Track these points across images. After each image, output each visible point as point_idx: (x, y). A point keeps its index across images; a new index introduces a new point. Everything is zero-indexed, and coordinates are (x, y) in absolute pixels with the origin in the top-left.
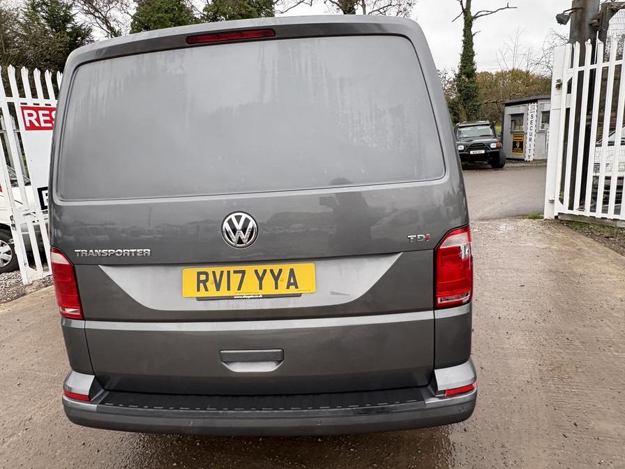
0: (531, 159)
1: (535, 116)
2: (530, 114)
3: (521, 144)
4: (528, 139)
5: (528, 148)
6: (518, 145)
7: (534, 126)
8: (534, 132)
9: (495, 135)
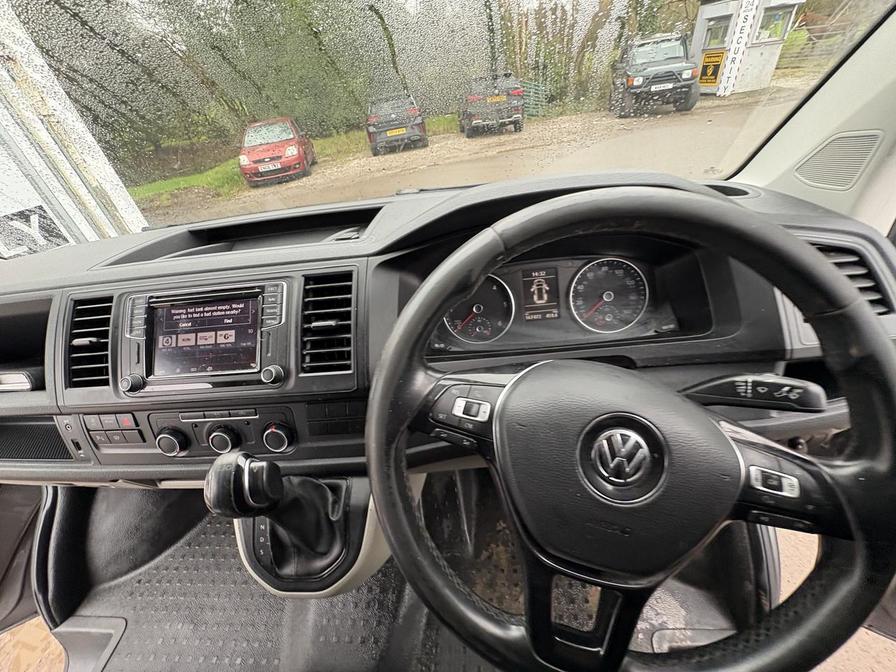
0: (728, 93)
1: (750, 18)
2: (742, 15)
3: (717, 68)
4: (730, 59)
5: (727, 74)
6: (710, 71)
7: (745, 36)
8: (742, 47)
9: (686, 56)
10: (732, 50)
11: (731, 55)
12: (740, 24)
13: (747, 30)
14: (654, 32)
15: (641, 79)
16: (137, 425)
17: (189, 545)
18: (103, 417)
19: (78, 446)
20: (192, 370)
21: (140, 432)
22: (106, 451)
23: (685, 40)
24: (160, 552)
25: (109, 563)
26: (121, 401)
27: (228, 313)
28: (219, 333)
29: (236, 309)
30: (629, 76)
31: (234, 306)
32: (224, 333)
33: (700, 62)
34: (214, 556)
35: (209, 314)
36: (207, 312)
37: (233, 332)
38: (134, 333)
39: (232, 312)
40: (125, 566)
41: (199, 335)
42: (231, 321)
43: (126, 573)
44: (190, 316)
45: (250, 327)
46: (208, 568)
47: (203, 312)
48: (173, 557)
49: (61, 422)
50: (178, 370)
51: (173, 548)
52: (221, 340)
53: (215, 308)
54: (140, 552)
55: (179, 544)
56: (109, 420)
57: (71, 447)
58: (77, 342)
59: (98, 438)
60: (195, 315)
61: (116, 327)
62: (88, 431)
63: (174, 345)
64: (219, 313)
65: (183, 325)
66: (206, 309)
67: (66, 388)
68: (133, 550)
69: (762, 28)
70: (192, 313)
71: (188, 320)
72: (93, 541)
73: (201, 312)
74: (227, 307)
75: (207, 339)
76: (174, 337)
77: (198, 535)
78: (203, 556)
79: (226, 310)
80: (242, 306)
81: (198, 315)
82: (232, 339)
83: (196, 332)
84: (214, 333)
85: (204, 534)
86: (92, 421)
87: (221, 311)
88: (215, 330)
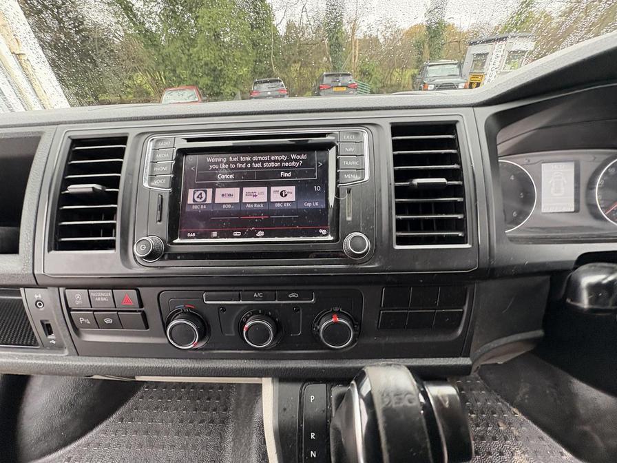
1: (499, 56)
2: (495, 54)
4: (487, 80)
7: (496, 66)
8: (495, 74)
9: (461, 75)
10: (488, 75)
11: (487, 77)
12: (493, 59)
13: (497, 63)
14: (440, 58)
15: (433, 86)
16: (141, 305)
17: (122, 420)
18: (93, 293)
19: (48, 329)
20: (236, 234)
21: (144, 315)
22: (90, 338)
23: (460, 66)
24: (91, 429)
25: (39, 440)
26: (130, 271)
27: (286, 164)
28: (273, 189)
29: (296, 160)
30: (425, 83)
31: (293, 157)
32: (280, 189)
33: (469, 79)
34: (146, 432)
35: (259, 165)
36: (256, 162)
37: (293, 189)
38: (155, 183)
39: (291, 164)
40: (54, 442)
41: (246, 190)
42: (289, 175)
43: (56, 450)
44: (232, 166)
45: (316, 183)
46: (140, 446)
47: (251, 162)
48: (105, 432)
49: (29, 297)
50: (215, 234)
51: (105, 423)
52: (275, 197)
53: (266, 158)
54: (71, 428)
55: (111, 419)
56: (102, 297)
57: (38, 331)
58: (73, 189)
59: (82, 320)
60: (239, 165)
61: (130, 174)
62: (69, 310)
63: (209, 201)
64: (273, 164)
65: (222, 177)
66: (255, 158)
67: (49, 250)
68: (64, 426)
69: (506, 63)
70: (235, 163)
71: (230, 171)
72: (25, 417)
73: (247, 162)
74: (284, 157)
75: (256, 196)
76: (210, 191)
77: (130, 410)
78: (136, 432)
79: (282, 161)
80: (304, 157)
81: (244, 166)
82: (292, 197)
83: (241, 186)
84: (265, 189)
85: (137, 409)
86: (78, 298)
87: (275, 161)
88: (269, 185)
